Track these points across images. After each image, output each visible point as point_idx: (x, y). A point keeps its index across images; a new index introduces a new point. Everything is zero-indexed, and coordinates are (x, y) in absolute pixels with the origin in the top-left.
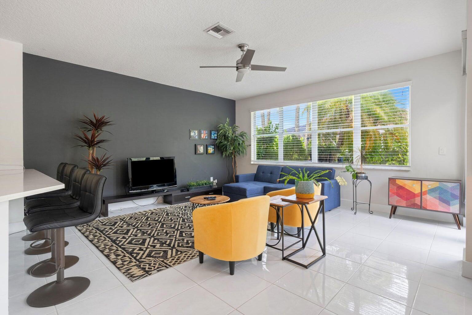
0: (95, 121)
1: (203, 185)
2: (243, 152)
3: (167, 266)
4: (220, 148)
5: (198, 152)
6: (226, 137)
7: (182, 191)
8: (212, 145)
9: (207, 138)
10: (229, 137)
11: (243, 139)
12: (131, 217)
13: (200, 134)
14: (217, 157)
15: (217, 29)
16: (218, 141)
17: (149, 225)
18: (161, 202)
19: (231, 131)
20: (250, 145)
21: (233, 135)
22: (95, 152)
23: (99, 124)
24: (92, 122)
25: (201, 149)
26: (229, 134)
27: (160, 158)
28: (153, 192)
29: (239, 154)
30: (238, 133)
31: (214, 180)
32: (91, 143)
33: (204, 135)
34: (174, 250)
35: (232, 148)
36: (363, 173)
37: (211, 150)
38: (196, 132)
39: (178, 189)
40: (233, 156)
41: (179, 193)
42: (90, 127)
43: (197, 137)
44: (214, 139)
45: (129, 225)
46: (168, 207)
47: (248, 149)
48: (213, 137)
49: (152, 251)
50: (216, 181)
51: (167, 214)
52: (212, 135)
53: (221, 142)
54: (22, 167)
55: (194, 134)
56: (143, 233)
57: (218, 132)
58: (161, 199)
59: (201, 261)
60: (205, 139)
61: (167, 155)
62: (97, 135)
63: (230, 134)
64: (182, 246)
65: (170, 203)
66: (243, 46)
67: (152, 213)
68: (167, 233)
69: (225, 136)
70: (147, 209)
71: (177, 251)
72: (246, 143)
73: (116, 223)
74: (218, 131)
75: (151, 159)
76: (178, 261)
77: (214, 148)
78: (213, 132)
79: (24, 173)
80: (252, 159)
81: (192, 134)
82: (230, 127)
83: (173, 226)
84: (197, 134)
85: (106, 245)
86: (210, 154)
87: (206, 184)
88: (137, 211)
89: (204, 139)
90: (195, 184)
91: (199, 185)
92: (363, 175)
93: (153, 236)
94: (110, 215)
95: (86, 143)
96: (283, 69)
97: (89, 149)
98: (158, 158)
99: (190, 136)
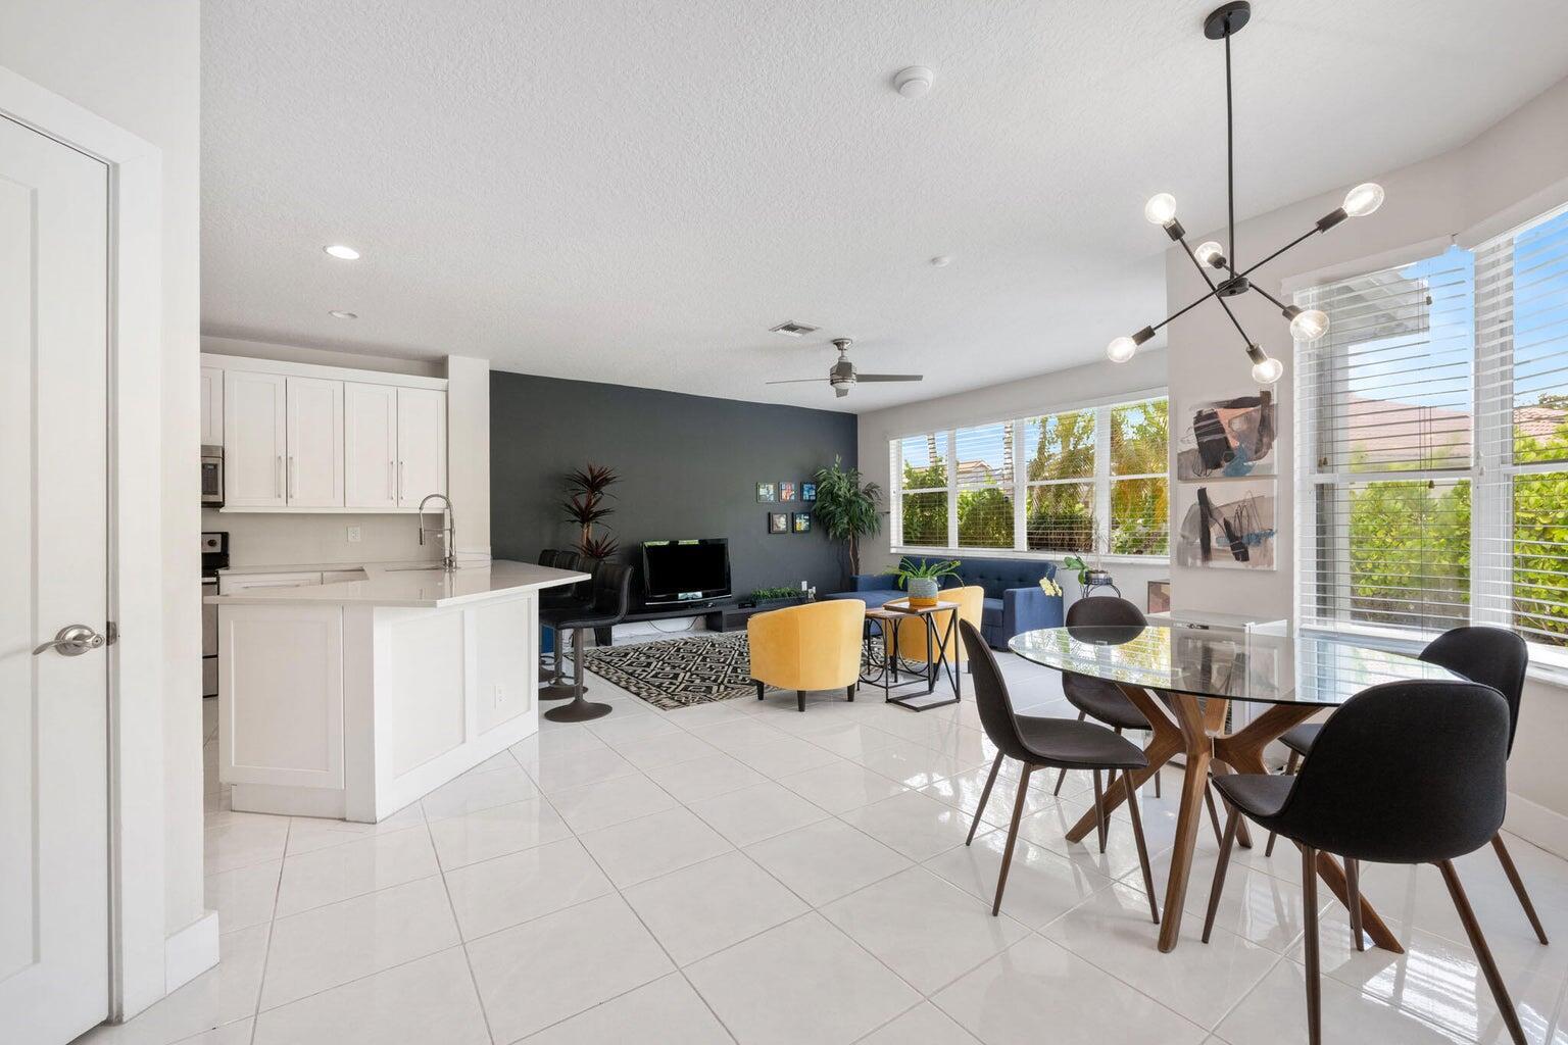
0: (590, 477)
1: (783, 595)
2: (871, 528)
3: (710, 700)
4: (821, 519)
5: (775, 529)
6: (834, 498)
7: (742, 606)
8: (805, 514)
9: (793, 498)
10: (840, 496)
11: (870, 501)
12: (651, 648)
13: (778, 491)
14: (817, 538)
15: (790, 328)
16: (818, 504)
17: (683, 658)
18: (702, 627)
19: (844, 484)
20: (889, 513)
21: (849, 491)
22: (592, 532)
23: (596, 482)
24: (586, 479)
25: (781, 523)
26: (840, 489)
27: (700, 541)
28: (686, 606)
29: (864, 532)
30: (862, 486)
31: (809, 587)
32: (586, 516)
33: (788, 493)
34: (722, 687)
35: (846, 520)
36: (1102, 572)
37: (802, 524)
38: (771, 486)
39: (735, 602)
40: (850, 537)
41: (734, 610)
42: (581, 487)
43: (772, 499)
44: (809, 500)
45: (648, 657)
46: (714, 635)
47: (883, 521)
48: (806, 496)
49: (689, 686)
50: (814, 589)
51: (713, 645)
52: (805, 493)
53: (823, 508)
54: (489, 557)
55: (766, 491)
56: (674, 667)
57: (817, 487)
58: (701, 620)
59: (761, 697)
60: (790, 501)
61: (712, 535)
62: (593, 501)
63: (843, 489)
64: (735, 683)
65: (719, 629)
66: (843, 343)
67: (686, 643)
68: (711, 668)
69: (832, 493)
70: (677, 637)
71: (726, 687)
72: (878, 509)
73: (626, 655)
74: (818, 484)
75: (681, 543)
76: (728, 696)
77: (809, 520)
78: (806, 487)
79: (492, 566)
80: (894, 542)
81: (762, 492)
82: (844, 475)
83: (722, 660)
84: (771, 492)
85: (619, 678)
86: (802, 532)
87: (789, 594)
88: (659, 640)
89: (786, 502)
90: (767, 593)
91: (776, 596)
92: (1102, 576)
93: (690, 670)
94: (615, 644)
95: (576, 514)
96: (918, 378)
97: (582, 527)
98: (696, 542)
99: (758, 496)
